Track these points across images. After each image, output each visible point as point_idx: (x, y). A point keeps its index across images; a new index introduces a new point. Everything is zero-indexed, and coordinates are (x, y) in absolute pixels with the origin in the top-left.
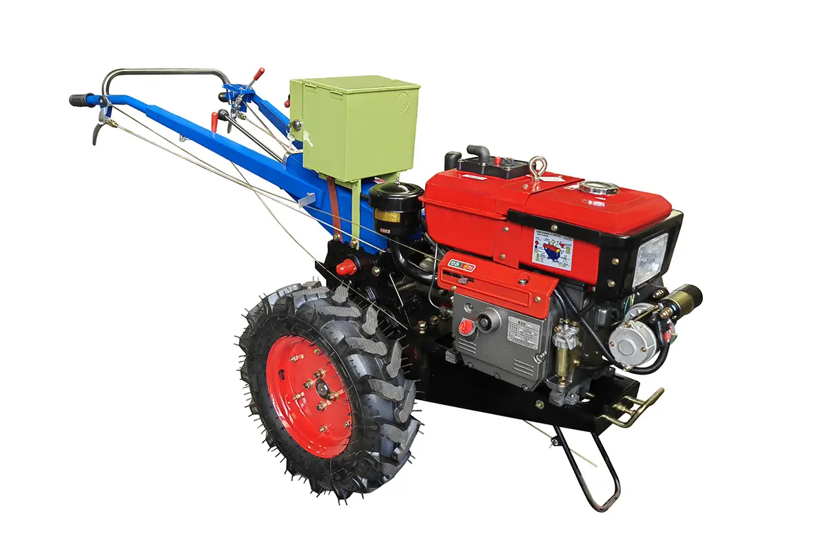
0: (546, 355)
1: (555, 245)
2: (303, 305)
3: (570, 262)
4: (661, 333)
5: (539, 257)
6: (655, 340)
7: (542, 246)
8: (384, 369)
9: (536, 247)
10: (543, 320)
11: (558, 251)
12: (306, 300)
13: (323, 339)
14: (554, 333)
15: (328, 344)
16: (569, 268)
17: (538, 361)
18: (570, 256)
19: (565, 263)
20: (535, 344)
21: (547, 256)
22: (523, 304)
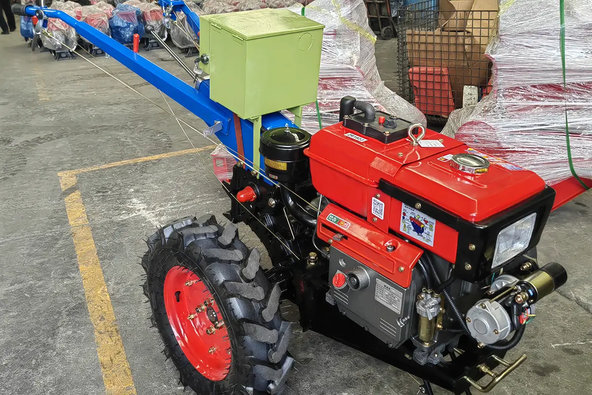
0: (408, 320)
1: (420, 220)
2: (192, 243)
3: (432, 239)
4: (515, 316)
5: (406, 228)
6: (509, 322)
7: (408, 218)
8: (260, 313)
9: (404, 218)
10: (405, 288)
11: (422, 226)
12: (196, 238)
13: (207, 279)
14: (417, 300)
15: (210, 285)
16: (431, 244)
17: (400, 324)
18: (432, 233)
19: (428, 238)
20: (397, 308)
21: (413, 228)
22: (389, 270)
